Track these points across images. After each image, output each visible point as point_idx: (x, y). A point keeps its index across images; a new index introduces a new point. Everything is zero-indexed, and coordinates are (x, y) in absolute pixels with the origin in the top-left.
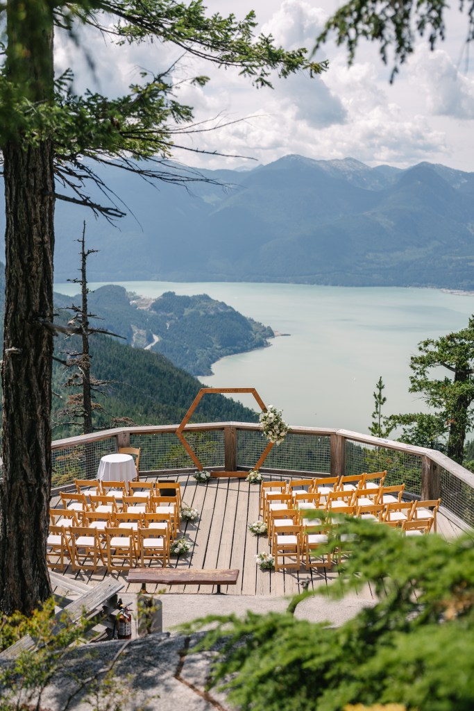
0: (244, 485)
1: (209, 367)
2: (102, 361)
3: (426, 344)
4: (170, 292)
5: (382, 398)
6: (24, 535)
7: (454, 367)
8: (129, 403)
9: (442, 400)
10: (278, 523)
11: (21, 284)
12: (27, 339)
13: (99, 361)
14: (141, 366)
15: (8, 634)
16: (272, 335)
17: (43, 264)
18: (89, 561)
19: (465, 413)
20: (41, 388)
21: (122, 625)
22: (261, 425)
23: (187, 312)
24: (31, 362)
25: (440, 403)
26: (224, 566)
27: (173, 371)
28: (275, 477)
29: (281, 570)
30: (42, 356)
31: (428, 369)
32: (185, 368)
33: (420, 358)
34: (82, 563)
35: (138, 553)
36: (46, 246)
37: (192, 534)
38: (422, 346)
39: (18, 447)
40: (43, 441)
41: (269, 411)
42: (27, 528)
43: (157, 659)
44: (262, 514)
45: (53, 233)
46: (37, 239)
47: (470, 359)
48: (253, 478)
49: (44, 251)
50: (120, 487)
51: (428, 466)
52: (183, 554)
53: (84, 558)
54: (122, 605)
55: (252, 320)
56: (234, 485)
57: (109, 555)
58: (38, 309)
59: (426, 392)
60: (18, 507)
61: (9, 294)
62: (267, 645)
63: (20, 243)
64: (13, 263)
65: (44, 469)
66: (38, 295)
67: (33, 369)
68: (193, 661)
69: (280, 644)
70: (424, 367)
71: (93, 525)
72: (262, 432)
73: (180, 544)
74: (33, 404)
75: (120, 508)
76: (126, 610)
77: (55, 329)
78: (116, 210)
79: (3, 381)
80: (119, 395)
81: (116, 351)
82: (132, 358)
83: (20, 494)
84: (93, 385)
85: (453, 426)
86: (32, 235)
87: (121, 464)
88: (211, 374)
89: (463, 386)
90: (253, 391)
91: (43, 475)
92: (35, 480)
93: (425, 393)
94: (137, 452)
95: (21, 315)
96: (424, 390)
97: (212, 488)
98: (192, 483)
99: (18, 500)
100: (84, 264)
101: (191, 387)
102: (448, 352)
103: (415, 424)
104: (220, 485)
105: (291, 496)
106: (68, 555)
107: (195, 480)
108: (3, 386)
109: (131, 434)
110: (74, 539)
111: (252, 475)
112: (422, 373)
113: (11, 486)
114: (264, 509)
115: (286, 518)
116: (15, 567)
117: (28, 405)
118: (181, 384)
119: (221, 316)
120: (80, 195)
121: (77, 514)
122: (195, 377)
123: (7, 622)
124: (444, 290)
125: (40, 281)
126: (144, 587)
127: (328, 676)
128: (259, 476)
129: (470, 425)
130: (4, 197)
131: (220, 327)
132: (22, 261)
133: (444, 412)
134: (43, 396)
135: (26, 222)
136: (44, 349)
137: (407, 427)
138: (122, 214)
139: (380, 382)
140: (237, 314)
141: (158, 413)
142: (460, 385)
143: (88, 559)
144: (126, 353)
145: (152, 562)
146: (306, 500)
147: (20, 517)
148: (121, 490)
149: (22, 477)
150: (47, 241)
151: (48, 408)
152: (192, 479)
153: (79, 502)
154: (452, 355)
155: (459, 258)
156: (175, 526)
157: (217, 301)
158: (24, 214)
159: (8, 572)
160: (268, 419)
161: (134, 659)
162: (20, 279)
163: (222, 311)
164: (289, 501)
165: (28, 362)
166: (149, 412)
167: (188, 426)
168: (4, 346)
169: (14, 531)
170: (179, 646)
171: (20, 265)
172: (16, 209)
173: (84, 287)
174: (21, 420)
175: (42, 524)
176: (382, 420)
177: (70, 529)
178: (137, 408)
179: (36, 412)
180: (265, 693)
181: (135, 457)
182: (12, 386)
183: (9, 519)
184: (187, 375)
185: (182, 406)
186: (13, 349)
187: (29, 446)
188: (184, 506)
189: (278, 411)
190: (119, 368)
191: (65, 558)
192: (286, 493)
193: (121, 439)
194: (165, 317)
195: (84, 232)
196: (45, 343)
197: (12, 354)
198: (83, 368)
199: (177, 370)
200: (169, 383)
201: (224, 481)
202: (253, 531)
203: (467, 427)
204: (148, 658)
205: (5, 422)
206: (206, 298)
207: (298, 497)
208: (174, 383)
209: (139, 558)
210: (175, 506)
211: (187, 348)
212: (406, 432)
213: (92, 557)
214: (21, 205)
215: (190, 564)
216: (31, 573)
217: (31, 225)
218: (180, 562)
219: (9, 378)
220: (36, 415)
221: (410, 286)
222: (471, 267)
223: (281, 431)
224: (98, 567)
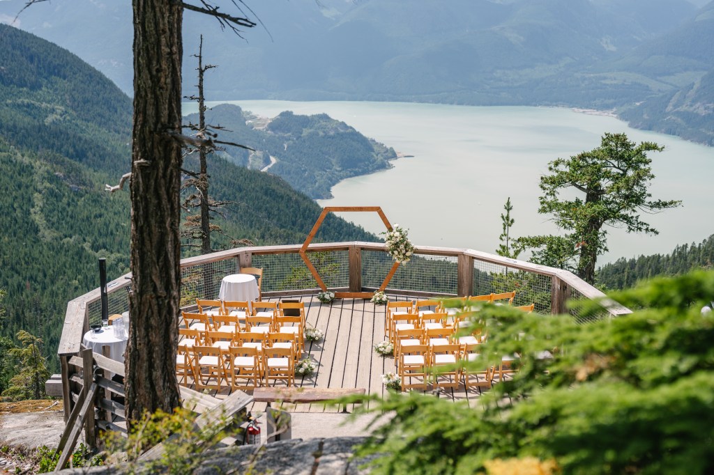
0: (369, 306)
1: (329, 190)
2: (217, 184)
3: (557, 164)
4: (287, 111)
5: (510, 219)
6: (155, 347)
7: (585, 187)
8: (245, 227)
9: (573, 221)
10: (405, 343)
11: (149, 95)
12: (156, 151)
13: (214, 184)
14: (257, 189)
15: (152, 430)
16: (394, 156)
17: (172, 76)
18: (213, 380)
19: (597, 235)
20: (170, 200)
21: (251, 437)
22: (387, 245)
23: (306, 132)
24: (160, 174)
25: (571, 225)
26: (350, 385)
27: (291, 194)
28: (401, 298)
29: (408, 390)
30: (171, 168)
31: (558, 189)
32: (303, 191)
33: (550, 178)
34: (205, 382)
35: (263, 373)
36: (174, 56)
37: (316, 354)
38: (553, 166)
39: (148, 259)
40: (173, 254)
41: (395, 230)
42: (157, 340)
43: (293, 459)
44: (388, 335)
45: (181, 44)
46: (165, 49)
47: (602, 179)
48: (378, 299)
49: (173, 61)
50: (242, 307)
51: (558, 286)
52: (307, 374)
53: (207, 378)
54: (251, 418)
55: (374, 141)
56: (359, 306)
57: (233, 375)
58: (167, 121)
59: (556, 213)
60: (148, 319)
61: (137, 105)
62: (410, 420)
63: (148, 54)
64: (142, 74)
65: (174, 281)
66: (167, 106)
67: (163, 181)
68: (328, 461)
69: (422, 419)
70: (554, 188)
71: (217, 345)
72: (388, 252)
73: (305, 364)
74: (162, 216)
75: (243, 329)
76: (255, 422)
77: (184, 141)
78: (246, 20)
79: (132, 194)
80: (234, 219)
81: (231, 174)
82: (248, 181)
83: (150, 307)
84: (211, 205)
85: (583, 248)
86: (161, 46)
87: (243, 284)
88: (331, 197)
89: (595, 207)
90: (378, 209)
91: (172, 288)
92: (165, 293)
93: (555, 215)
94: (259, 272)
95: (150, 127)
96: (554, 212)
97: (336, 309)
98: (316, 304)
99: (147, 312)
100: (201, 80)
101: (310, 210)
102: (579, 172)
103: (544, 247)
104: (345, 306)
105: (417, 316)
106: (191, 375)
107: (319, 301)
108: (132, 198)
109: (253, 254)
110: (197, 358)
111: (377, 296)
112: (552, 194)
113: (141, 299)
114: (390, 329)
115: (413, 338)
116: (146, 378)
117: (158, 217)
118: (299, 207)
119: (342, 136)
120: (207, 5)
121: (199, 334)
122: (314, 200)
123: (150, 419)
124: (576, 109)
125: (168, 92)
126: (269, 405)
127: (467, 444)
128: (384, 297)
129: (601, 248)
130: (132, 7)
131: (340, 148)
132: (150, 72)
133: (575, 234)
134: (172, 208)
135: (154, 32)
136: (173, 161)
137: (537, 250)
138: (253, 24)
139: (508, 203)
140: (358, 134)
141: (276, 237)
142: (592, 206)
143: (211, 378)
144: (242, 175)
145: (277, 382)
146: (433, 320)
147: (150, 329)
148: (244, 310)
149: (152, 289)
150: (176, 52)
151: (177, 220)
152: (316, 300)
153: (201, 322)
154: (584, 174)
155: (592, 75)
156: (300, 347)
157: (337, 121)
158: (152, 25)
159: (139, 384)
160: (393, 238)
161: (270, 460)
162: (149, 91)
163: (342, 131)
164: (416, 321)
165: (157, 175)
166: (267, 237)
167: (311, 246)
168: (133, 158)
169: (144, 343)
170: (314, 448)
171: (149, 76)
172: (144, 19)
173: (201, 104)
174: (150, 233)
175: (172, 336)
176: (510, 242)
177: (194, 349)
178: (253, 233)
179: (165, 224)
180: (407, 462)
181: (257, 277)
182: (141, 198)
183: (140, 331)
184: (305, 198)
185: (300, 230)
186: (142, 161)
187: (158, 259)
188: (308, 326)
189: (404, 230)
190: (234, 190)
191: (188, 378)
192: (413, 313)
193: (243, 260)
194: (283, 137)
195: (201, 47)
196: (174, 155)
197: (140, 165)
198: (201, 189)
199: (295, 192)
200: (287, 207)
201: (348, 302)
202: (379, 352)
203: (599, 249)
204: (284, 459)
205: (134, 235)
206: (325, 117)
207: (425, 317)
208: (292, 207)
209: (263, 378)
210: (300, 326)
211: (305, 171)
212: (535, 255)
213: (216, 376)
214: (149, 15)
215: (315, 384)
216: (161, 384)
217: (158, 35)
218: (305, 382)
219: (139, 190)
220: (165, 228)
221: (541, 105)
222: (605, 84)
223: (407, 251)
224: (222, 387)
